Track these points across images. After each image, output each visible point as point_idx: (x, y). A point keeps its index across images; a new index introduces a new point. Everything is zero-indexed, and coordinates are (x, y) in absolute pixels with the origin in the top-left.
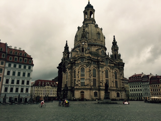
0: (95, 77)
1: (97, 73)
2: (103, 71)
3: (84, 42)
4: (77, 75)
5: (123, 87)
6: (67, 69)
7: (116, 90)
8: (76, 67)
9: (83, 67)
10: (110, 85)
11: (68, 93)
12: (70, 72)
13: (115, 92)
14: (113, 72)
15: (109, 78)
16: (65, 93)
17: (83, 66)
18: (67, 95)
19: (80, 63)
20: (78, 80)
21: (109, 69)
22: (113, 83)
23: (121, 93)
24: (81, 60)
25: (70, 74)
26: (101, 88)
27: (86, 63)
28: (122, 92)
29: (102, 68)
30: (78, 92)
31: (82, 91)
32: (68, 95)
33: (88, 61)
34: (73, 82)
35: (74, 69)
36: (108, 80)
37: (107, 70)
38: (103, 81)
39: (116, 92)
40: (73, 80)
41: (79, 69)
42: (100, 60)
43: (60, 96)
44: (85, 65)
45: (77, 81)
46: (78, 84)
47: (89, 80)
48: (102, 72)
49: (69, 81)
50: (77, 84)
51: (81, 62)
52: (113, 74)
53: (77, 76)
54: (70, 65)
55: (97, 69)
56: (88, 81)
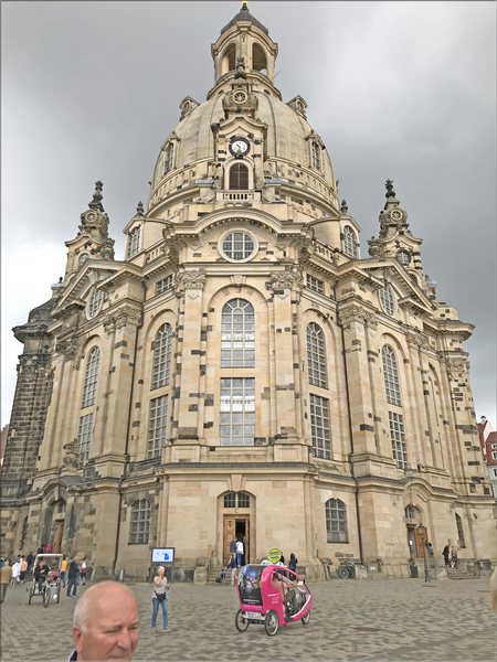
0: (324, 386)
1: (332, 359)
2: (373, 349)
3: (242, 139)
4: (194, 352)
5: (474, 479)
6: (100, 330)
7: (450, 491)
8: (188, 293)
9: (244, 294)
10: (416, 454)
11: (92, 512)
12: (124, 344)
13: (446, 505)
14: (423, 372)
15: (405, 403)
16: (56, 516)
17: (241, 286)
18: (83, 532)
19: (220, 262)
20: (198, 395)
21: (404, 345)
22: (431, 440)
23: (468, 515)
24: (227, 247)
25: (117, 361)
26: (374, 469)
27: (266, 269)
28: (472, 511)
29: (366, 327)
30: (194, 501)
31: (236, 484)
32: (91, 526)
33: (281, 255)
34: (137, 424)
35: (158, 324)
36: (400, 416)
37: (390, 349)
38: (376, 419)
39: (452, 507)
40: (138, 405)
41: (212, 310)
42: (359, 268)
43: (12, 541)
44: (259, 284)
45: (195, 400)
46: (196, 429)
47: (297, 396)
48: (369, 352)
49: (111, 412)
50: (192, 424)
51: (229, 254)
52: (424, 382)
53: (190, 363)
54: (123, 292)
55: (335, 328)
56: (291, 405)
